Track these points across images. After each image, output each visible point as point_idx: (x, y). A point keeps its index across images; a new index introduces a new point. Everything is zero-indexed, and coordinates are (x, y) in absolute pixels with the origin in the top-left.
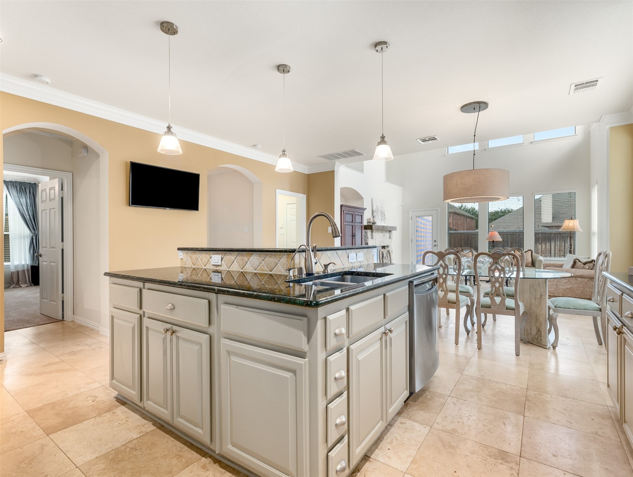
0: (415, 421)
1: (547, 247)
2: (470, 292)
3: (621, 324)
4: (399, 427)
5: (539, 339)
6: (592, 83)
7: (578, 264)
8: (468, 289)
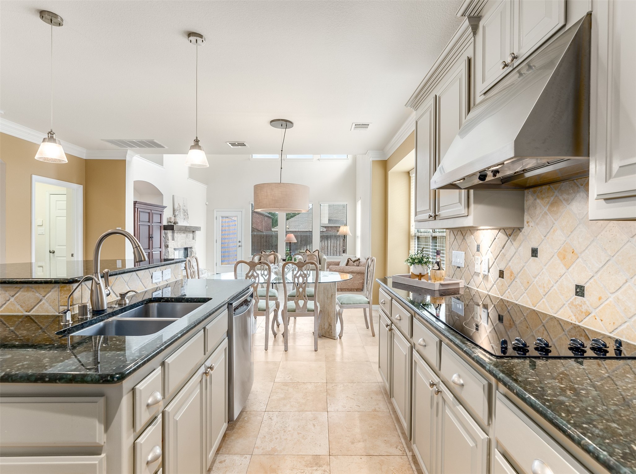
0: (235, 454)
1: (326, 245)
2: (276, 295)
3: (391, 322)
4: (218, 468)
5: (330, 332)
6: (365, 126)
7: (350, 262)
8: (274, 293)
